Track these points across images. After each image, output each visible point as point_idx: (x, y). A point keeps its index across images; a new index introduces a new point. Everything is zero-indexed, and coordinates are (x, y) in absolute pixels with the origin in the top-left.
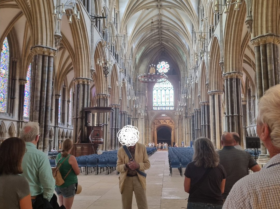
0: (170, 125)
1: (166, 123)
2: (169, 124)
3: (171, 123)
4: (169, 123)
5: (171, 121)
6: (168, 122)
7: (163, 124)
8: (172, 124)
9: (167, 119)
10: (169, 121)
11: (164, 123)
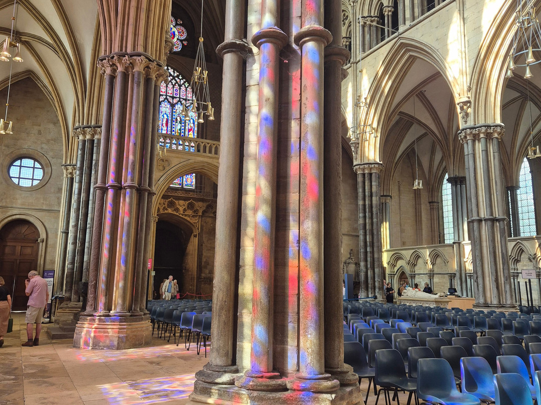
0: (188, 219)
1: (175, 210)
2: (186, 215)
3: (190, 212)
4: (185, 210)
5: (191, 206)
6: (181, 209)
7: (166, 212)
8: (193, 216)
9: (179, 198)
10: (186, 205)
11: (170, 211)
